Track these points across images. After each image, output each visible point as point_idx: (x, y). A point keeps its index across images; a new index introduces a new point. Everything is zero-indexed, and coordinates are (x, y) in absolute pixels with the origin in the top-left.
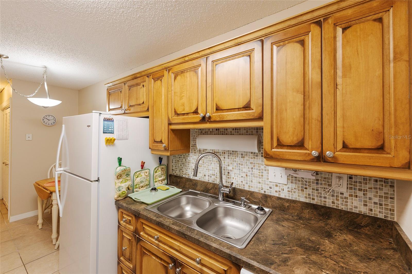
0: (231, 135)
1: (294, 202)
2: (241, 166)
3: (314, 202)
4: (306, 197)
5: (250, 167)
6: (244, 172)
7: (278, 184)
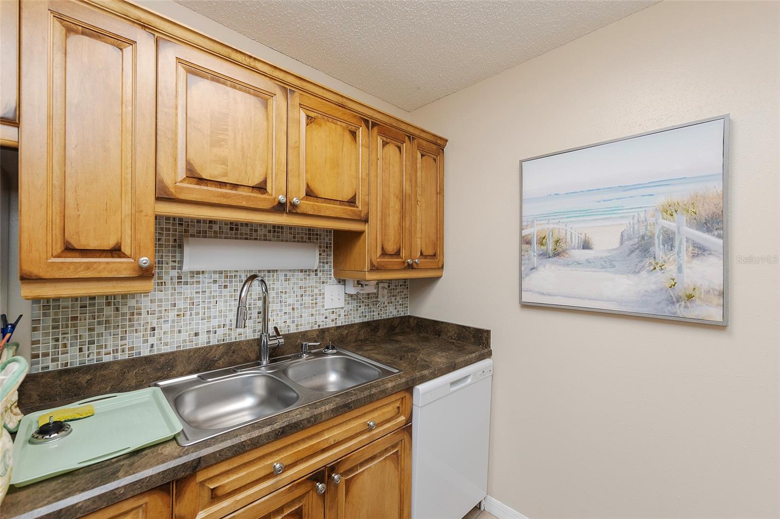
0: (264, 240)
1: (352, 325)
2: (283, 295)
3: (366, 320)
4: (360, 317)
5: (299, 294)
6: (289, 305)
7: (334, 310)
